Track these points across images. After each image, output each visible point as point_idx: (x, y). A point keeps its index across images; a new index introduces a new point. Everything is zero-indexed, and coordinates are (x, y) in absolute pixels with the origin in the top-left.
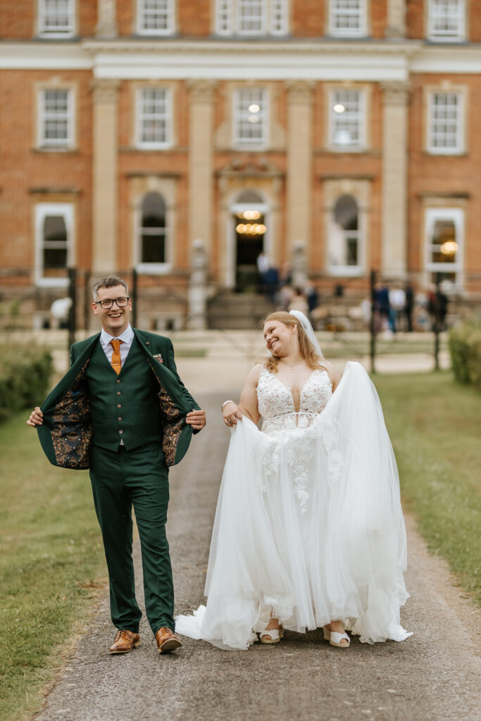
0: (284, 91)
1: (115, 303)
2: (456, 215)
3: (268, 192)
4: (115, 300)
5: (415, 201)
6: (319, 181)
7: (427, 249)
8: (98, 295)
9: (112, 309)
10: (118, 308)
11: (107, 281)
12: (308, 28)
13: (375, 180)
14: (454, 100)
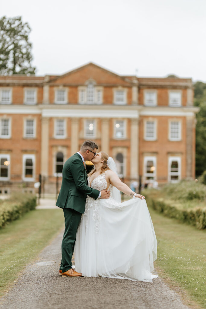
0: (100, 121)
2: (154, 159)
5: (141, 155)
6: (111, 148)
7: (145, 169)
12: (108, 101)
13: (128, 148)
14: (153, 123)
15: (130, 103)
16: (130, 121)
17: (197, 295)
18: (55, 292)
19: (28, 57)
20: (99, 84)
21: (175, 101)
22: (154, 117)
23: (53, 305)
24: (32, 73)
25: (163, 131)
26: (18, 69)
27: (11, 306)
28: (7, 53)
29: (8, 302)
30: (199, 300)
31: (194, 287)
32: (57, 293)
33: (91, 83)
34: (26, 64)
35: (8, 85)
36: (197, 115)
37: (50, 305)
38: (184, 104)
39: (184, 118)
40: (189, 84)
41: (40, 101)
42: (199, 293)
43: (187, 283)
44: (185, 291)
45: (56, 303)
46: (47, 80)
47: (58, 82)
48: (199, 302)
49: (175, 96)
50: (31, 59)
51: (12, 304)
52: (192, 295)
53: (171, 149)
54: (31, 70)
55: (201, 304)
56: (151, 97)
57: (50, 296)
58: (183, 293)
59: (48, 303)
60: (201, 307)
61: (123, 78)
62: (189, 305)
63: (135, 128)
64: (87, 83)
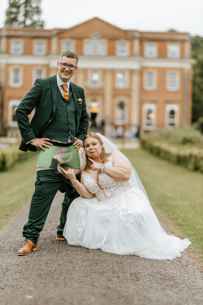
0: (104, 72)
1: (68, 67)
2: (153, 107)
3: (99, 99)
4: (69, 66)
5: (141, 103)
6: (114, 96)
7: (144, 116)
8: (62, 59)
9: (65, 69)
10: (69, 70)
11: (69, 54)
12: (111, 52)
13: (129, 96)
14: (152, 74)
15: (132, 55)
16: (131, 72)
17: (180, 225)
18: (54, 220)
19: (38, 11)
20: (103, 37)
21: (173, 53)
22: (154, 68)
23: (51, 230)
24: (42, 26)
25: (162, 81)
26: (28, 22)
27: (15, 231)
28: (18, 7)
29: (12, 228)
30: (181, 229)
31: (179, 218)
32: (56, 221)
33: (96, 36)
34: (36, 17)
35: (18, 37)
36: (194, 67)
37: (49, 230)
38: (182, 56)
39: (181, 70)
40: (187, 38)
41: (49, 52)
42: (182, 223)
43: (173, 215)
44: (170, 222)
45: (54, 229)
46: (55, 32)
47: (65, 35)
48: (181, 230)
49: (173, 49)
50: (39, 13)
51: (16, 229)
52: (175, 224)
53: (169, 97)
54: (40, 23)
55: (183, 232)
56: (151, 49)
57: (50, 223)
58: (168, 223)
59: (48, 229)
60: (182, 234)
61: (126, 32)
62: (173, 232)
63: (136, 79)
64: (91, 35)
